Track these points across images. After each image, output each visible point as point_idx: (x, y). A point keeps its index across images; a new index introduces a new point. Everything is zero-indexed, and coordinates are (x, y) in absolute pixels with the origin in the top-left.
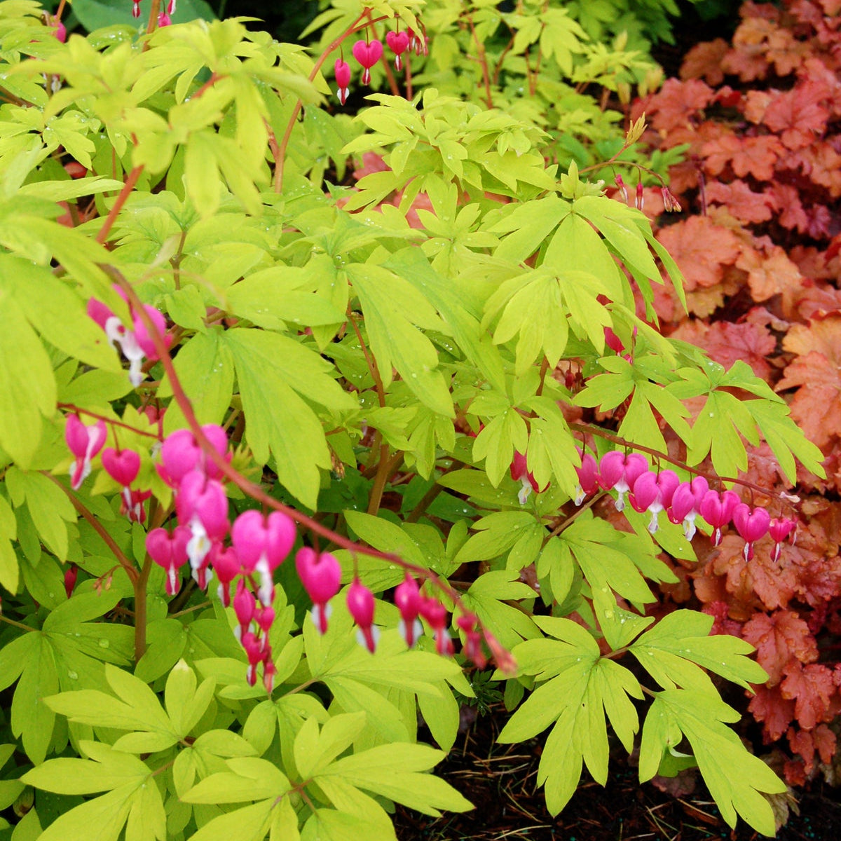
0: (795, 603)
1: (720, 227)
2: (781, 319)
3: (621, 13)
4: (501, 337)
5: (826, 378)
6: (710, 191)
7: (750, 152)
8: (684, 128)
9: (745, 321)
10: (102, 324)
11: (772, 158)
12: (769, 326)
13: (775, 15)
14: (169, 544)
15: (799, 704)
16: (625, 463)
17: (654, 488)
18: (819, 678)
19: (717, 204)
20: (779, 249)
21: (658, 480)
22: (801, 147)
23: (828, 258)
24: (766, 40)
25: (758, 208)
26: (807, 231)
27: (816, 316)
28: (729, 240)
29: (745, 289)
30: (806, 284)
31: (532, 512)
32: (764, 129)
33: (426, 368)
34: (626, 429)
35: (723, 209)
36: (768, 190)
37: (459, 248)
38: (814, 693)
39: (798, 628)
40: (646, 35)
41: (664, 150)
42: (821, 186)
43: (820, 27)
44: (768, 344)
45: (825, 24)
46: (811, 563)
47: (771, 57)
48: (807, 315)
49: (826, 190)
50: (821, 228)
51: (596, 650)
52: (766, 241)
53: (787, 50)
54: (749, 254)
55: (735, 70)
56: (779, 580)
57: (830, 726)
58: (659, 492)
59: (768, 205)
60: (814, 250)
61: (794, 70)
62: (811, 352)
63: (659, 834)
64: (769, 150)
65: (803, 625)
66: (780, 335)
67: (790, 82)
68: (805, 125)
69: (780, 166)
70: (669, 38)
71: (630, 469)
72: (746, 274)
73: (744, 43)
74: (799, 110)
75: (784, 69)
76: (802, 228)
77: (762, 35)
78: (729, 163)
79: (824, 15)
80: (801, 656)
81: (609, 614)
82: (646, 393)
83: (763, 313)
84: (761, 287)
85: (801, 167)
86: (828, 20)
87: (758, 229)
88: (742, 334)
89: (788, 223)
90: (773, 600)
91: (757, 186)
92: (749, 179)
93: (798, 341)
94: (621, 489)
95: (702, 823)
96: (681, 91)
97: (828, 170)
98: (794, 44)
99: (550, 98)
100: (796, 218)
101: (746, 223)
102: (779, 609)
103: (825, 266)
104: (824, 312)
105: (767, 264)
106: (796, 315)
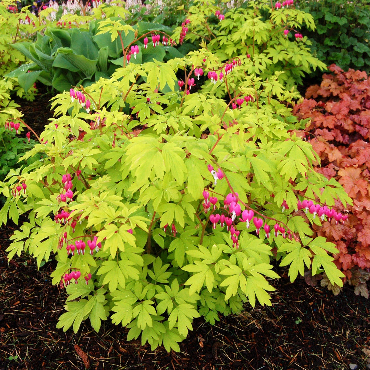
0: (342, 239)
1: (320, 142)
2: (337, 167)
3: (289, 77)
4: (282, 174)
5: (350, 183)
6: (318, 131)
7: (328, 120)
8: (309, 113)
9: (327, 167)
10: (210, 171)
11: (333, 122)
12: (334, 169)
13: (332, 78)
14: (214, 218)
15: (343, 263)
16: (308, 202)
17: (315, 208)
18: (348, 258)
19: (320, 135)
20: (336, 147)
21: (316, 207)
22: (341, 119)
23: (349, 150)
24: (330, 85)
25: (330, 136)
26: (343, 142)
27: (346, 166)
28: (323, 145)
29: (327, 158)
30: (343, 157)
31: (285, 214)
32: (331, 114)
33: (267, 181)
34: (307, 194)
35: (321, 137)
36: (332, 131)
37: (268, 152)
38: (347, 261)
39: (343, 245)
40: (296, 84)
41: (303, 119)
42: (346, 130)
43: (345, 82)
44: (334, 173)
45: (347, 82)
46: (346, 229)
47: (331, 90)
48: (344, 166)
49: (348, 131)
50: (346, 141)
51: (300, 245)
52: (332, 145)
53: (336, 88)
54: (328, 149)
55: (321, 94)
56: (338, 233)
57: (350, 270)
58: (316, 209)
59: (333, 135)
60: (344, 147)
61: (338, 94)
62: (346, 176)
63: (308, 295)
64: (333, 120)
65: (345, 244)
66: (337, 171)
67: (337, 98)
68: (343, 113)
69: (336, 124)
70: (302, 84)
71: (309, 204)
72: (328, 154)
73: (324, 86)
74: (341, 109)
75: (335, 94)
76: (341, 141)
77: (329, 84)
78: (322, 124)
79: (347, 79)
80: (344, 252)
81: (303, 238)
82: (310, 186)
83: (332, 165)
84: (331, 158)
85: (341, 124)
86: (348, 80)
87: (330, 142)
88: (327, 171)
89: (338, 140)
90: (337, 238)
91: (330, 130)
92: (327, 128)
93: (341, 173)
94: (307, 208)
95: (319, 293)
96: (308, 102)
97: (349, 125)
98: (338, 87)
99: (273, 105)
100: (340, 139)
101: (327, 140)
102: (338, 240)
103: (348, 152)
104: (349, 165)
105: (333, 152)
106: (340, 166)
